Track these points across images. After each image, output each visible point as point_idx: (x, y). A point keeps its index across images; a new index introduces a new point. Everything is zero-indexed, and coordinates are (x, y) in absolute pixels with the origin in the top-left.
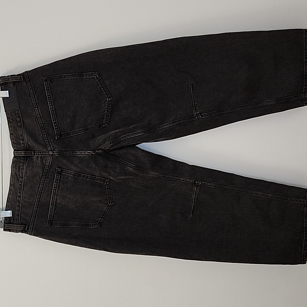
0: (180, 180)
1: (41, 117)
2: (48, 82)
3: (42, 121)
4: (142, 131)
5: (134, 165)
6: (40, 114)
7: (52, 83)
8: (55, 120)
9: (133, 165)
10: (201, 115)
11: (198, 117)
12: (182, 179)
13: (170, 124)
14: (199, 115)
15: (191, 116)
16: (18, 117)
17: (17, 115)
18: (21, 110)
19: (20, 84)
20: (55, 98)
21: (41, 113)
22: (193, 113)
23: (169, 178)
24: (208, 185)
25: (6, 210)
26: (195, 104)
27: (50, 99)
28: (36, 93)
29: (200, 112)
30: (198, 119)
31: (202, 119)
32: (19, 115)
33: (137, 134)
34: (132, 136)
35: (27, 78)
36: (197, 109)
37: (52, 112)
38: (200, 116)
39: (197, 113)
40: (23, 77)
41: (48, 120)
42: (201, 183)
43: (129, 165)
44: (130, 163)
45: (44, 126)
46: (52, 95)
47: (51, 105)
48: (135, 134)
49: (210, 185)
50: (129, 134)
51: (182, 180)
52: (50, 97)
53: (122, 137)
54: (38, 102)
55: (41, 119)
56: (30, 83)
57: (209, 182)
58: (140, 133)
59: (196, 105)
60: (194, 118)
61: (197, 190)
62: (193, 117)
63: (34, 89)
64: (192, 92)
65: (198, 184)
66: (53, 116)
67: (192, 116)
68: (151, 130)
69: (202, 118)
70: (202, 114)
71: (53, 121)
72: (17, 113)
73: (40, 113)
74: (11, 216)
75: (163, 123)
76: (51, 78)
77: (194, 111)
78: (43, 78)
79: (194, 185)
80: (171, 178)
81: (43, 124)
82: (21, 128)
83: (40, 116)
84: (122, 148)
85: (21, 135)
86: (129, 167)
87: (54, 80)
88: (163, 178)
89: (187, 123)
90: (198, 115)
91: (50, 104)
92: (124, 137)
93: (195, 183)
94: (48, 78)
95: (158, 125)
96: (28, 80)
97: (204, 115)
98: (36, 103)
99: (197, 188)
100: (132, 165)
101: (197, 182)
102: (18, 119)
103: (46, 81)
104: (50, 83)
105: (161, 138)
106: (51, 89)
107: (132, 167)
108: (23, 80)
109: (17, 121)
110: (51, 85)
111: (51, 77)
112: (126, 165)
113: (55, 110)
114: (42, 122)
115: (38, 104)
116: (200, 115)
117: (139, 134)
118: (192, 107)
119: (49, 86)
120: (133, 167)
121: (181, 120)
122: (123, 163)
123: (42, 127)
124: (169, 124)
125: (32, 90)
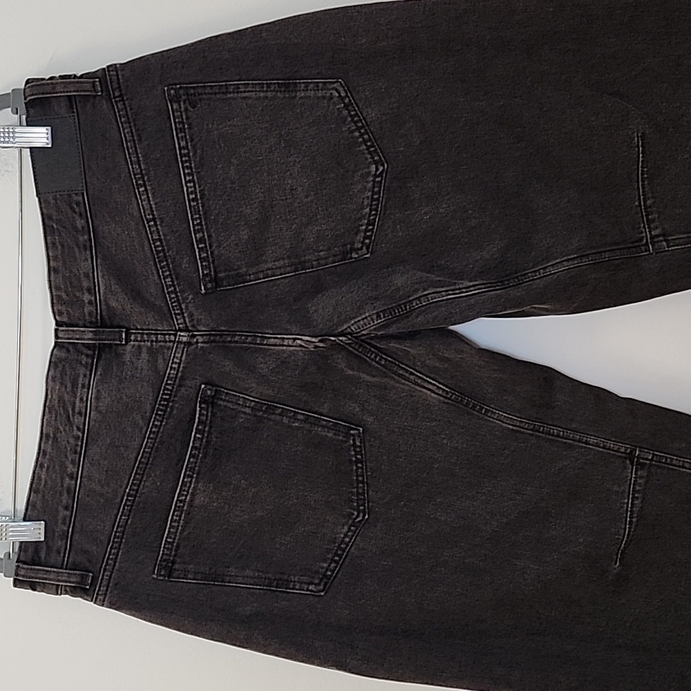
0: (586, 443)
1: (154, 219)
2: (182, 103)
3: (159, 233)
4: (477, 283)
5: (443, 385)
6: (151, 208)
7: (194, 107)
8: (201, 230)
9: (441, 386)
10: (665, 240)
11: (656, 247)
12: (592, 440)
13: (570, 263)
14: (661, 241)
15: (632, 243)
16: (81, 215)
17: (77, 210)
18: (90, 193)
19: (89, 106)
20: (202, 159)
21: (156, 204)
22: (642, 232)
23: (553, 435)
24: (674, 462)
25: (25, 520)
26: (648, 202)
27: (186, 161)
28: (140, 140)
29: (663, 229)
30: (656, 253)
31: (668, 253)
32: (83, 209)
33: (464, 290)
34: (447, 295)
35: (115, 86)
36: (653, 220)
37: (192, 203)
38: (664, 243)
39: (653, 233)
40: (100, 81)
41: (177, 231)
42: (653, 454)
43: (430, 387)
44: (433, 380)
45: (163, 250)
46: (193, 147)
47: (190, 181)
48: (458, 291)
49: (681, 464)
50: (439, 290)
51: (592, 445)
52: (187, 155)
53: (415, 296)
54: (147, 169)
55: (156, 225)
56: (124, 104)
57: (678, 453)
58: (472, 289)
59: (650, 207)
60: (643, 248)
61: (640, 478)
62: (639, 246)
63: (135, 125)
64: (642, 161)
65: (643, 459)
66: (196, 219)
67: (637, 242)
68: (508, 280)
69: (668, 250)
70: (670, 238)
71: (195, 234)
72: (78, 204)
73: (153, 206)
74: (42, 539)
75: (547, 259)
76: (192, 91)
77: (644, 227)
78: (166, 88)
79: (628, 462)
80: (558, 436)
81: (160, 240)
82: (88, 252)
83: (153, 215)
84: (411, 335)
85: (87, 275)
86: (429, 392)
87: (201, 100)
88: (532, 435)
89: (622, 263)
90: (656, 240)
91: (188, 178)
92: (421, 297)
93: (631, 456)
94: (181, 92)
95: (531, 265)
96: (117, 94)
97: (677, 241)
98: (141, 170)
99: (639, 473)
100: (438, 387)
101: (640, 451)
102: (80, 223)
103: (175, 102)
104: (189, 108)
105: (543, 304)
106: (189, 128)
107: (437, 391)
108: (102, 91)
109: (75, 228)
110: (190, 114)
111: (194, 88)
112: (418, 385)
113: (201, 198)
114: (160, 236)
115: (147, 174)
116: (661, 238)
117: (470, 289)
118: (637, 213)
119: (184, 117)
120: (440, 392)
121: (605, 252)
122: (412, 377)
123: (158, 252)
124: (568, 260)
125: (130, 127)
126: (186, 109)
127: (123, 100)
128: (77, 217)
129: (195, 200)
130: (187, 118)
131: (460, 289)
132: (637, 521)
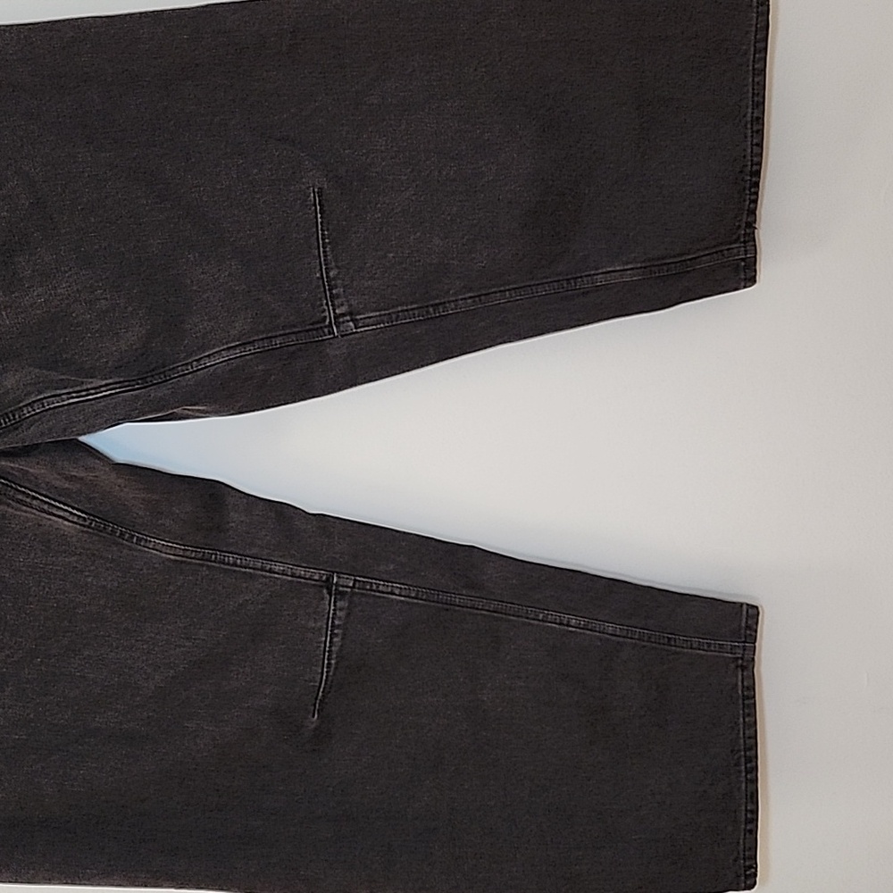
0: (270, 571)
4: (111, 381)
5: (78, 510)
9: (75, 512)
10: (352, 320)
11: (342, 329)
12: (278, 567)
13: (232, 352)
14: (348, 321)
15: (312, 324)
22: (324, 311)
23: (228, 564)
24: (381, 588)
26: (332, 274)
29: (350, 306)
30: (342, 336)
31: (357, 335)
33: (93, 391)
34: (68, 399)
36: (338, 296)
38: (351, 324)
39: (337, 311)
42: (355, 580)
43: (61, 514)
44: (65, 504)
48: (84, 393)
49: (389, 590)
50: (58, 392)
51: (278, 574)
53: (27, 402)
57: (385, 577)
58: (103, 389)
59: (334, 279)
60: (326, 330)
61: (341, 610)
62: (321, 328)
64: (322, 223)
65: (343, 586)
67: (318, 322)
68: (152, 376)
69: (356, 332)
70: (358, 317)
75: (203, 348)
77: (327, 304)
79: (325, 591)
80: (235, 564)
84: (27, 451)
86: (60, 520)
88: (202, 565)
89: (300, 350)
90: (341, 320)
92: (34, 402)
93: (328, 584)
95: (182, 356)
97: (367, 321)
99: (338, 604)
100: (71, 513)
101: (339, 577)
105: (194, 405)
107: (70, 518)
112: (44, 511)
116: (348, 318)
117: (101, 389)
118: (318, 287)
120: (75, 520)
121: (276, 337)
122: (34, 502)
124: (229, 349)
131: (87, 390)
132: (336, 663)
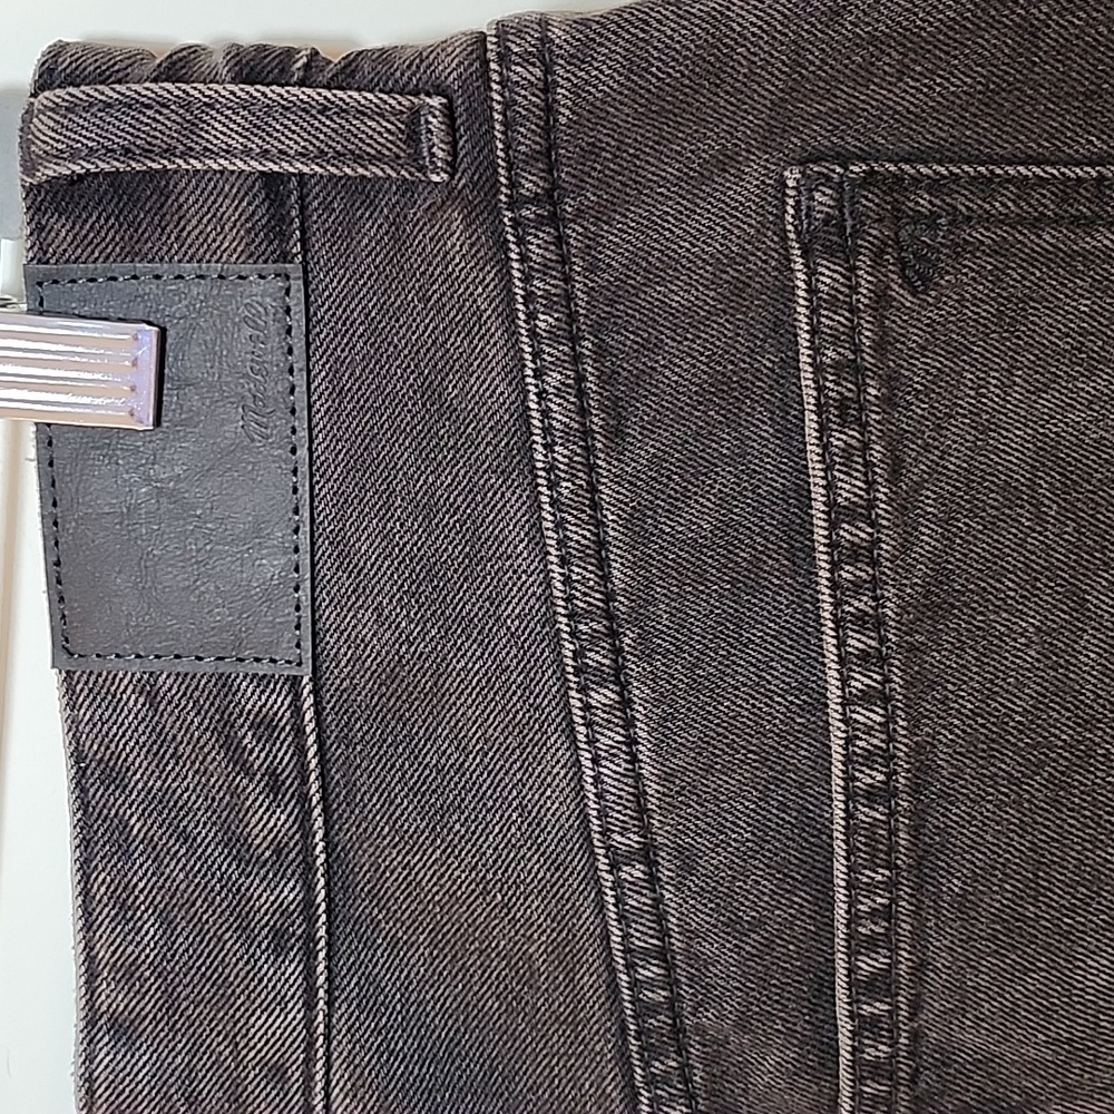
1: (647, 854)
2: (864, 261)
3: (661, 918)
6: (640, 795)
8: (889, 941)
16: (274, 786)
17: (258, 759)
18: (332, 682)
20: (941, 575)
21: (666, 778)
27: (857, 587)
32: (284, 754)
35: (527, 141)
37: (865, 814)
40: (449, 111)
41: (760, 923)
45: (673, 1003)
46: (902, 506)
47: (866, 697)
52: (863, 553)
54: (643, 599)
55: (653, 879)
56: (560, 240)
63: (601, 351)
66: (871, 888)
71: (852, 954)
72: (265, 726)
73: (652, 788)
76: (924, 201)
78: (792, 176)
81: (663, 955)
82: (293, 969)
83: (645, 830)
85: (278, 1073)
87: (959, 249)
91: (859, 682)
94: (869, 201)
96: (529, 186)
98: (609, 597)
102: (269, 822)
103: (830, 252)
104: (897, 290)
108: (452, 168)
109: (236, 844)
110: (894, 322)
111: (935, 186)
113: (915, 789)
114: (664, 934)
115: (636, 619)
119: (866, 338)
123: (644, 1010)
125: (577, 358)
126: (881, 298)
127: (555, 219)
128: (253, 790)
129: (881, 795)
130: (880, 347)
